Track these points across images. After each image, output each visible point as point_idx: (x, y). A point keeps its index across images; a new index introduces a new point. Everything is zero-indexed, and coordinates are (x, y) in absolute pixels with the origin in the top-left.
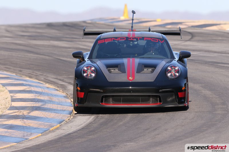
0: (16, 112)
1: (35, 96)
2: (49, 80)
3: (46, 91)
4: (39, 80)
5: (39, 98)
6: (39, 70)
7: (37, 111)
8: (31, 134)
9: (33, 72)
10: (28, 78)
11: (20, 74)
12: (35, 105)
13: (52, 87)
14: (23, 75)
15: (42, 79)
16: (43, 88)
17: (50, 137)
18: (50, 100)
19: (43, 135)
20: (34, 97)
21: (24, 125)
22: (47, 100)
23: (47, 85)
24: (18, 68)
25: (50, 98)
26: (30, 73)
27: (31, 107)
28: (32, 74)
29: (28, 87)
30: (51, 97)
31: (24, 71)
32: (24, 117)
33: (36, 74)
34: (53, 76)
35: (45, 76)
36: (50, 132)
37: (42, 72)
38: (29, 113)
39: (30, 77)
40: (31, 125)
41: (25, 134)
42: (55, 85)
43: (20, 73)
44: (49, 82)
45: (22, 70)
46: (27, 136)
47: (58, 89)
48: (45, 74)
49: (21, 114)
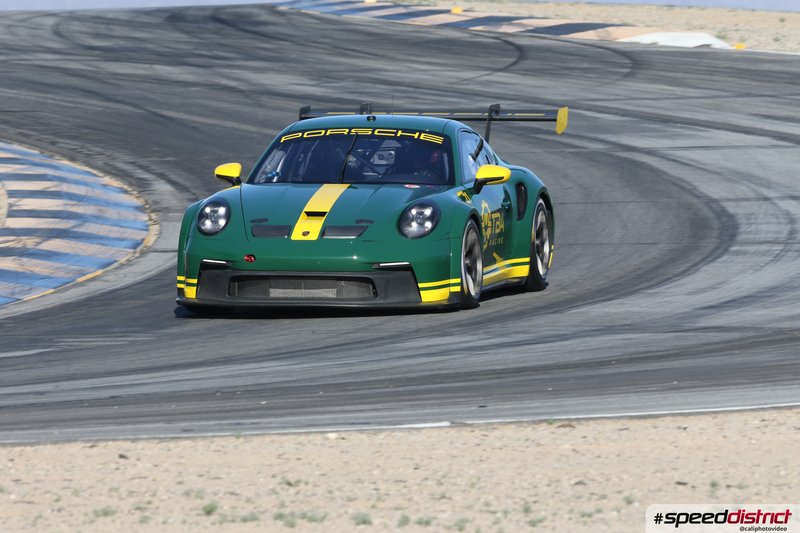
1: (66, 205)
2: (116, 168)
3: (98, 193)
4: (92, 167)
5: (74, 209)
7: (59, 240)
8: (31, 289)
9: (82, 147)
10: (66, 162)
11: (50, 151)
12: (58, 226)
14: (57, 153)
15: (100, 163)
16: (92, 187)
18: (99, 214)
20: (61, 208)
21: (20, 270)
22: (91, 215)
23: (107, 180)
24: (48, 136)
25: (101, 210)
26: (73, 149)
27: (48, 229)
28: (79, 152)
29: (56, 183)
30: (103, 208)
31: (63, 143)
32: (24, 253)
33: (89, 150)
34: (128, 158)
35: (109, 156)
37: (103, 147)
38: (38, 244)
39: (72, 159)
43: (51, 147)
44: (114, 172)
45: (57, 139)
47: (129, 189)
48: (109, 153)
49: (19, 245)
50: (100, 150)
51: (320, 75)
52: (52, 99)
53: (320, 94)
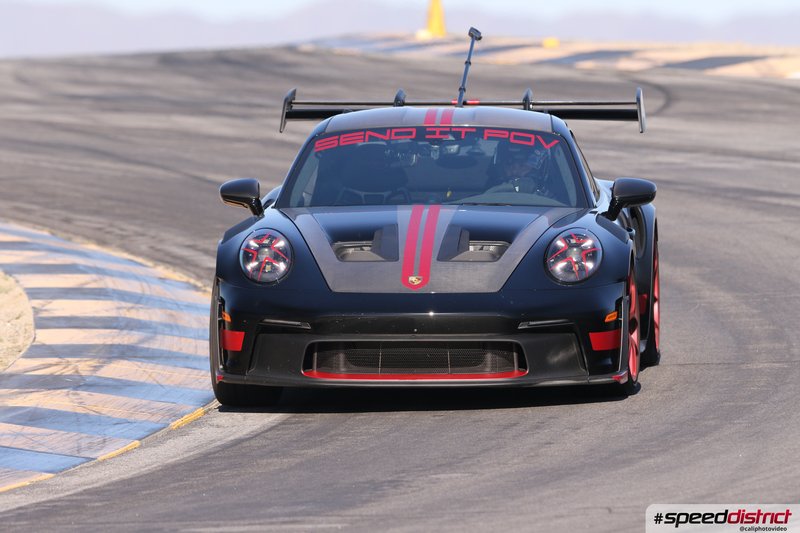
0: (50, 365)
1: (119, 308)
2: (168, 254)
3: (157, 290)
4: (133, 253)
5: (133, 315)
6: (132, 218)
7: (126, 362)
8: (104, 441)
9: (111, 225)
10: (92, 247)
11: (66, 231)
12: (117, 341)
13: (178, 276)
14: (76, 234)
15: (144, 248)
16: (147, 282)
17: (172, 451)
18: (172, 322)
19: (147, 446)
20: (113, 314)
21: (80, 410)
22: (161, 324)
23: (161, 271)
24: (57, 212)
25: (171, 315)
26: (100, 229)
27: (105, 346)
28: (108, 233)
29: (94, 276)
30: (173, 312)
31: (81, 220)
32: (78, 384)
33: (122, 230)
34: (180, 239)
35: (153, 237)
36: (172, 434)
37: (141, 225)
38: (96, 368)
39: (102, 242)
40: (105, 411)
41: (84, 443)
42: (188, 270)
43: (65, 226)
44: (168, 259)
45: (71, 215)
46: (89, 448)
47: (199, 284)
48: (152, 232)
49: (69, 371)
50: (139, 229)
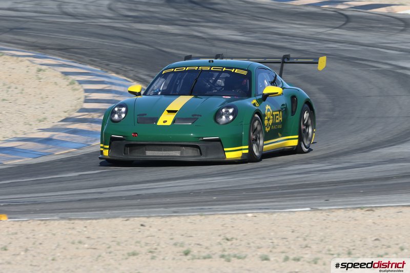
0: (84, 115)
1: (114, 96)
2: (140, 78)
4: (127, 77)
9: (123, 67)
10: (114, 75)
11: (106, 69)
14: (110, 70)
15: (131, 75)
24: (105, 61)
26: (118, 68)
28: (121, 70)
29: (109, 85)
31: (112, 65)
33: (126, 68)
34: (145, 73)
35: (136, 72)
37: (133, 67)
39: (117, 73)
43: (107, 67)
44: (138, 79)
45: (109, 63)
48: (136, 70)
49: (90, 117)
51: (245, 31)
52: (107, 42)
53: (244, 40)
